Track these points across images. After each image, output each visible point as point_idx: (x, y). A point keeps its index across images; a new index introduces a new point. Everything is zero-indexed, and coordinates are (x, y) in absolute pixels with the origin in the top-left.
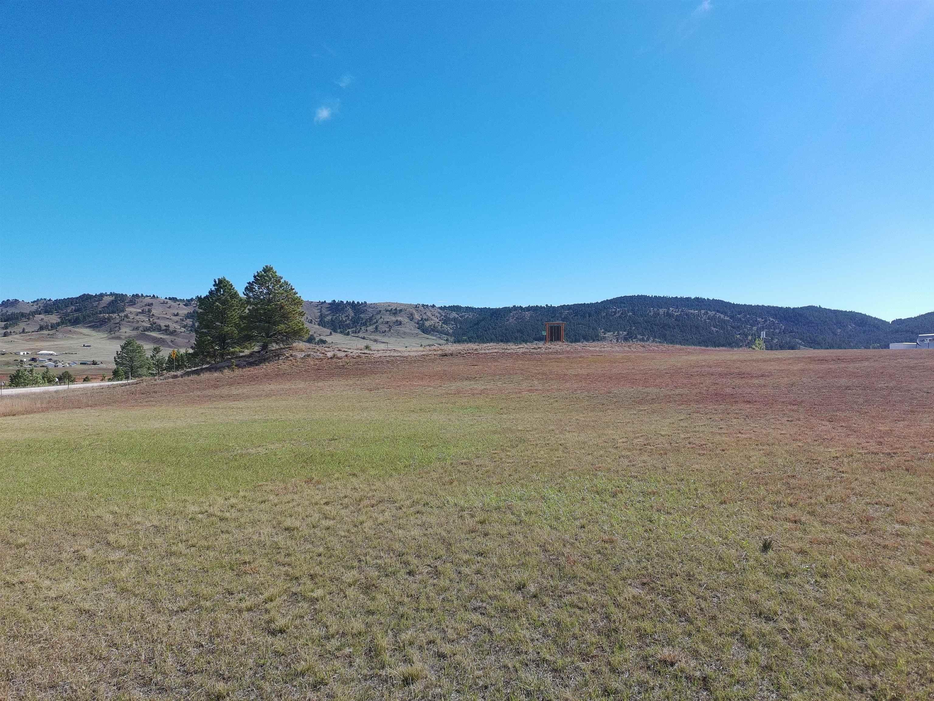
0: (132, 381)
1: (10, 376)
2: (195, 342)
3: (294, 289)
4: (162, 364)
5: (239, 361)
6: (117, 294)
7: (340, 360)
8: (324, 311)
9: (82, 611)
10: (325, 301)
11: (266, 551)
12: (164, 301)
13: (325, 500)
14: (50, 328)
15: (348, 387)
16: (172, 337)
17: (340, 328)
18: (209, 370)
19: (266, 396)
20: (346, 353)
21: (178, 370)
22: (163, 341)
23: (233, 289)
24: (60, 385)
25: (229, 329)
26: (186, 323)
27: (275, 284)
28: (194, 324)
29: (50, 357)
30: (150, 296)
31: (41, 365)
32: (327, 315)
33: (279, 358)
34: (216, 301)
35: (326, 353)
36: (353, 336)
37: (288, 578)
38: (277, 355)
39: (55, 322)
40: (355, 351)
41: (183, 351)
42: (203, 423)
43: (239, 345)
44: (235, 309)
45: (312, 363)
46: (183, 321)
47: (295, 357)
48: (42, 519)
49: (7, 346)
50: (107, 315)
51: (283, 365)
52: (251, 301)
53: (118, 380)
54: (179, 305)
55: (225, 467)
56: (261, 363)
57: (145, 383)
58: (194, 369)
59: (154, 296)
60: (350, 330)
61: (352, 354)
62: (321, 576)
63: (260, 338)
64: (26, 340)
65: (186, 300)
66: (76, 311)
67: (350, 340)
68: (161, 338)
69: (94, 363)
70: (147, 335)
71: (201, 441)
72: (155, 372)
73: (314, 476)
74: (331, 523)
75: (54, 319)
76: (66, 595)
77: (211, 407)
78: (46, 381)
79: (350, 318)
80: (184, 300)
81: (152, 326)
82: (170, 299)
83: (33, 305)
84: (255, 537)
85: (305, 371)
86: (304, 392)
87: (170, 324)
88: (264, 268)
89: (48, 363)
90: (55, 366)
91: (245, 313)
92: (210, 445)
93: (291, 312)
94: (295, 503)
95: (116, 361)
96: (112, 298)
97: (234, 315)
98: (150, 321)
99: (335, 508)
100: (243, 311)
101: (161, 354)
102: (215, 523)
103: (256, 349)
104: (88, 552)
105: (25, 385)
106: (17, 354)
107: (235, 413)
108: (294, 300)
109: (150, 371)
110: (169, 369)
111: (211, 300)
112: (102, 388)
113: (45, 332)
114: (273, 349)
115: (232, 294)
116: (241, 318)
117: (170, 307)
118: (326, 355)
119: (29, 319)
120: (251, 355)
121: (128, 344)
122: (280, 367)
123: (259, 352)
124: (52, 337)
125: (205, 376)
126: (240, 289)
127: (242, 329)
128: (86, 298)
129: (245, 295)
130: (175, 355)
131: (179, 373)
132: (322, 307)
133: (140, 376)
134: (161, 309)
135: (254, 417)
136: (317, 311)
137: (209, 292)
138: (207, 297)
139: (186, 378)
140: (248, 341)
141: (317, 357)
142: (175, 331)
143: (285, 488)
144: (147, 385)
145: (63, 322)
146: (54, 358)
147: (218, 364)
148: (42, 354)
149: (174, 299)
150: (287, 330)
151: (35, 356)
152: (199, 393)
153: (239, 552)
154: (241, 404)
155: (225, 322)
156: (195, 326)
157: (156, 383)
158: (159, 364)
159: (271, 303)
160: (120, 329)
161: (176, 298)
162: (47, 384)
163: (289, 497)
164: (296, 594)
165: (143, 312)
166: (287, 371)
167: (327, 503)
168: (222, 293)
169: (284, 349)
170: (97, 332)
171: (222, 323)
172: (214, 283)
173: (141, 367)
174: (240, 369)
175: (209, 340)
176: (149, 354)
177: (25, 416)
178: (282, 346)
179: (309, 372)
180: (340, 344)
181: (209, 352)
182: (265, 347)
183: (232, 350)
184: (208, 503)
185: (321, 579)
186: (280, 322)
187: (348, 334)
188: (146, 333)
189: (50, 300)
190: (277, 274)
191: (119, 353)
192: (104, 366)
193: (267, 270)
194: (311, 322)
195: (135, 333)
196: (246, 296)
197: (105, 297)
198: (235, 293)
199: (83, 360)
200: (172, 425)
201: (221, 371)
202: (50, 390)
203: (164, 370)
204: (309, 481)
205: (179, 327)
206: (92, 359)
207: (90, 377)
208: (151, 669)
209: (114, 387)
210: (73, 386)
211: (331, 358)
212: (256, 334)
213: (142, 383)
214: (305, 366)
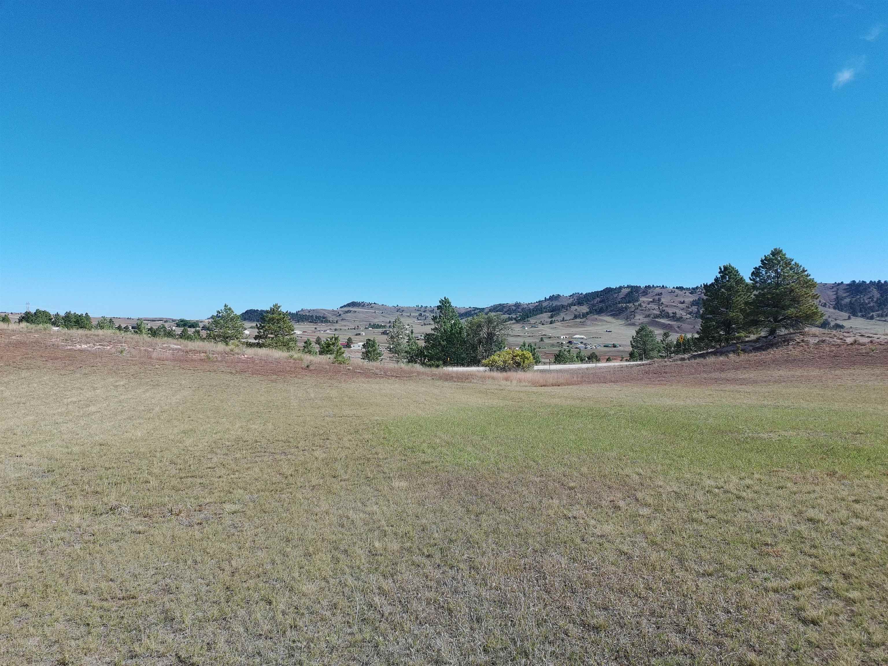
0: (645, 362)
1: (555, 356)
2: (701, 328)
3: (806, 271)
4: (670, 348)
5: (745, 345)
6: (632, 286)
7: (863, 347)
8: (842, 294)
9: (622, 553)
10: (842, 283)
11: (789, 538)
12: (672, 291)
13: (853, 498)
14: (582, 317)
15: (874, 378)
16: (679, 324)
17: (861, 311)
18: (714, 353)
19: (776, 382)
20: (870, 339)
21: (685, 353)
22: (671, 327)
23: (738, 275)
24: (590, 363)
25: (734, 314)
26: (691, 310)
27: (784, 267)
28: (698, 311)
29: (581, 341)
30: (660, 286)
31: (575, 346)
32: (845, 297)
33: (788, 343)
34: (721, 287)
35: (845, 338)
36: (879, 320)
37: (816, 571)
38: (786, 340)
39: (585, 311)
40: (883, 337)
41: (689, 336)
42: (712, 404)
43: (745, 330)
44: (740, 294)
45: (827, 349)
46: (689, 308)
47: (807, 343)
48: (584, 470)
49: (553, 331)
50: (625, 305)
51: (794, 351)
52: (757, 286)
53: (634, 361)
54: (685, 293)
55: (737, 448)
56: (768, 348)
57: (657, 364)
58: (700, 353)
59: (663, 286)
60: (874, 313)
61: (878, 340)
62: (856, 578)
63: (767, 322)
64: (566, 327)
65: (692, 288)
66: (600, 302)
67: (874, 325)
68: (669, 324)
69: (614, 346)
70: (657, 322)
71: (711, 420)
72: (664, 355)
73: (837, 470)
74: (864, 523)
75: (585, 309)
76: (607, 536)
77: (717, 389)
78: (579, 360)
79: (875, 300)
80: (689, 288)
81: (662, 313)
82: (677, 288)
83: (570, 299)
84: (775, 522)
85: (820, 357)
86: (819, 380)
87: (677, 311)
88: (772, 251)
89: (580, 345)
90: (585, 348)
91: (751, 298)
92: (719, 425)
93: (803, 295)
94: (816, 495)
95: (632, 344)
96: (628, 290)
97: (740, 300)
98: (660, 309)
99: (868, 508)
100: (749, 296)
101: (669, 338)
102: (732, 499)
103: (763, 334)
104: (621, 504)
105: (565, 363)
106: (559, 338)
107: (742, 397)
108: (807, 283)
109: (660, 354)
110: (677, 352)
111: (716, 287)
112: (622, 367)
113: (578, 320)
114: (781, 334)
115: (738, 280)
116: (746, 303)
117: (677, 296)
118: (845, 340)
119: (567, 310)
120: (758, 340)
121: (642, 329)
122: (789, 352)
123: (766, 337)
124: (583, 324)
125: (711, 359)
126: (746, 275)
127: (748, 315)
128: (608, 291)
129: (751, 280)
130: (682, 339)
131: (686, 356)
132: (838, 289)
133: (652, 358)
134: (669, 298)
135: (763, 402)
136: (832, 293)
137: (715, 280)
138: (712, 284)
139: (693, 361)
140: (754, 326)
141: (834, 343)
142: (682, 318)
143: (804, 478)
144: (658, 366)
145: (590, 312)
146: (584, 342)
147: (723, 348)
148: (576, 338)
149: (681, 288)
150: (797, 315)
151: (571, 340)
152: (705, 376)
153: (758, 532)
154: (749, 388)
155: (730, 307)
156: (700, 312)
157: (666, 364)
158: (668, 348)
159: (779, 287)
160: (635, 316)
161: (683, 287)
162: (580, 362)
163: (810, 488)
164: (827, 589)
165: (653, 301)
166: (798, 358)
167: (857, 501)
168: (727, 279)
169: (794, 333)
170: (617, 319)
171: (727, 309)
172: (719, 270)
173: (653, 350)
174: (746, 354)
175: (714, 326)
176: (659, 339)
177: (566, 387)
178: (792, 331)
179: (824, 358)
180: (860, 329)
181: (713, 337)
182: (772, 332)
183: (737, 334)
184: (723, 480)
185: (856, 580)
186: (788, 307)
187: (872, 318)
188: (657, 320)
189: (582, 294)
190: (786, 256)
191: (635, 337)
192: (621, 348)
193: (776, 253)
194: (825, 305)
195: (646, 320)
196: (752, 282)
197: (623, 290)
198: (741, 278)
199: (606, 343)
200: (682, 403)
201: (726, 355)
202: (583, 367)
203: (672, 353)
204: (832, 474)
205: (685, 314)
206: (613, 343)
207: (611, 358)
208: (684, 620)
209: (632, 366)
210: (599, 365)
211: (852, 344)
212: (763, 319)
213: (654, 365)
214: (819, 352)
